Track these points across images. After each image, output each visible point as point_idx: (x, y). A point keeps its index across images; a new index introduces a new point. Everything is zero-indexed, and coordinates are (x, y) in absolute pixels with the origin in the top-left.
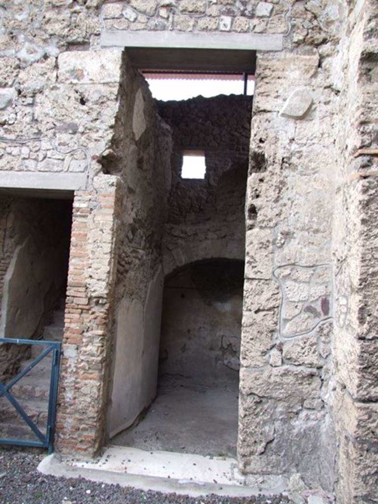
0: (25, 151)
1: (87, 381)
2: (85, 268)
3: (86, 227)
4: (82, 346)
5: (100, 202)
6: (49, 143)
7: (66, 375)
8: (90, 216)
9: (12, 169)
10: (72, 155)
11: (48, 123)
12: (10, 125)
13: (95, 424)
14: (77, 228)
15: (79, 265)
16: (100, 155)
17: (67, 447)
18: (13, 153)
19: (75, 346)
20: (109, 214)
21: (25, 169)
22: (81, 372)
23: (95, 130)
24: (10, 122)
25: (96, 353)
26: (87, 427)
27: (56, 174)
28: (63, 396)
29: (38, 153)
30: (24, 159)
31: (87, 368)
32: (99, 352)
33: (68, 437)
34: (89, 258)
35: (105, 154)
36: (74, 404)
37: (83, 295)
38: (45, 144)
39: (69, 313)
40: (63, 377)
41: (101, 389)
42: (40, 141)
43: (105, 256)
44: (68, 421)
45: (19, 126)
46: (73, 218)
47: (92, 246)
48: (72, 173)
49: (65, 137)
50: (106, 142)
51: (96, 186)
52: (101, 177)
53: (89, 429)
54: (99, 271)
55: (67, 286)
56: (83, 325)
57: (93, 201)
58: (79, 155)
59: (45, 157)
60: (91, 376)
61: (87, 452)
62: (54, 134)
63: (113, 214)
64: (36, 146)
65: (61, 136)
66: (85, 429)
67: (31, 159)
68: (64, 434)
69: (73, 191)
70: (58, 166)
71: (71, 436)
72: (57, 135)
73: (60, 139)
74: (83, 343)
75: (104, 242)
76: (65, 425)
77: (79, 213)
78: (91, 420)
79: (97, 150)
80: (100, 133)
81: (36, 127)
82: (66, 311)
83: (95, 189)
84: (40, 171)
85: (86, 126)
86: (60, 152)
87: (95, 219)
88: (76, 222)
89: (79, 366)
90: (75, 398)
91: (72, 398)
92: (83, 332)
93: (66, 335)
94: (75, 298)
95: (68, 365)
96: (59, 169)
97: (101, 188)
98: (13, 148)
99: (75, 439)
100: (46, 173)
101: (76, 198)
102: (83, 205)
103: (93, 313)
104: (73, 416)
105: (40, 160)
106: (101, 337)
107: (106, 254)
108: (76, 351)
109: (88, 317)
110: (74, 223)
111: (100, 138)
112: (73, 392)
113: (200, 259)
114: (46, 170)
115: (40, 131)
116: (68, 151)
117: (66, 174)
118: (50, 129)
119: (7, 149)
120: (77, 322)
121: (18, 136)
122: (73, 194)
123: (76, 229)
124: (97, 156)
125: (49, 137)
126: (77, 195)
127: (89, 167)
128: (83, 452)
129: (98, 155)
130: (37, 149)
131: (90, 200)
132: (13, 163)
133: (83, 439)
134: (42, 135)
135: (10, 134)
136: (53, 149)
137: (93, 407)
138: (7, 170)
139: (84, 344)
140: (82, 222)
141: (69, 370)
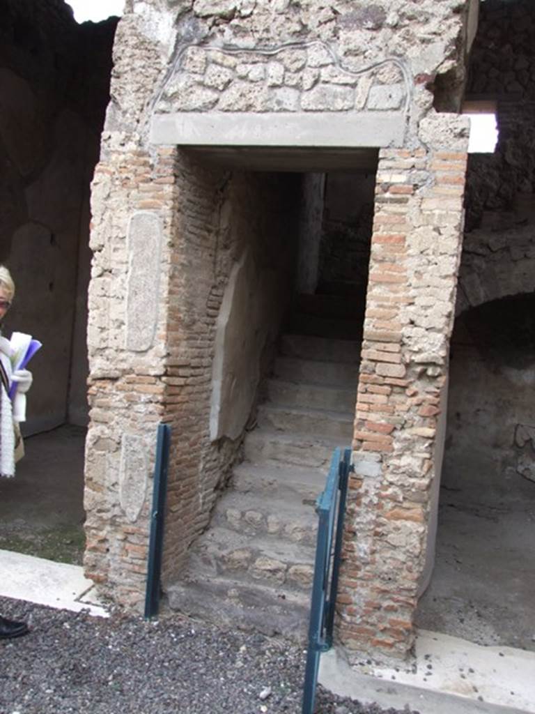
0: (275, 70)
1: (399, 523)
2: (401, 305)
3: (404, 223)
4: (391, 457)
5: (434, 172)
6: (324, 51)
7: (357, 509)
8: (413, 201)
9: (249, 108)
10: (373, 74)
11: (322, 8)
12: (244, 18)
13: (412, 601)
14: (385, 224)
15: (387, 299)
16: (434, 71)
17: (356, 638)
18: (251, 76)
19: (376, 456)
20: (452, 196)
21: (276, 108)
22: (389, 505)
23: (422, 19)
24: (244, 12)
25: (418, 470)
26: (396, 605)
27: (341, 114)
28: (352, 546)
29: (301, 74)
30: (274, 86)
31: (401, 499)
32: (425, 469)
33: (359, 621)
34: (410, 285)
35: (443, 70)
36: (373, 562)
37: (396, 358)
38: (315, 55)
39: (366, 392)
40: (353, 512)
41: (425, 539)
42: (305, 48)
43: (445, 282)
44: (358, 594)
45: (263, 18)
46: (376, 204)
47: (416, 261)
48: (374, 114)
49: (358, 37)
50: (446, 42)
51: (426, 138)
52: (435, 118)
53: (399, 610)
54: (429, 311)
55: (362, 340)
56: (395, 417)
57: (419, 170)
58: (387, 73)
59: (316, 82)
60: (408, 513)
61: (393, 649)
62: (335, 32)
63: (462, 196)
64: (297, 60)
65: (349, 34)
66: (391, 609)
67: (287, 86)
68: (352, 614)
69: (377, 150)
70: (344, 99)
71: (364, 618)
72: (341, 33)
73: (347, 42)
74: (393, 450)
75: (441, 254)
76: (354, 599)
77: (388, 195)
78: (405, 593)
79: (427, 61)
80: (433, 25)
81: (296, 18)
82: (360, 387)
83: (425, 144)
84: (306, 111)
85: (403, 10)
86: (347, 69)
87: (422, 207)
88: (382, 214)
89: (384, 493)
90: (373, 552)
91: (368, 551)
92: (395, 429)
93: (357, 433)
94: (379, 364)
95: (362, 491)
96: (347, 104)
97: (438, 141)
98: (250, 67)
99: (372, 625)
100: (319, 114)
101: (381, 164)
102: (399, 179)
103: (414, 395)
104: (370, 583)
105: (306, 87)
106: (430, 441)
107: (446, 277)
108: (378, 465)
109: (403, 403)
110: (377, 215)
111: (430, 37)
112: (370, 541)
113: (512, 294)
114: (320, 107)
115: (304, 26)
116: (365, 67)
117: (361, 115)
118: (325, 23)
119: (238, 68)
120: (382, 411)
121: (260, 40)
122: (378, 154)
123: (382, 228)
124: (426, 75)
125: (324, 38)
126: (383, 158)
127: (409, 97)
128: (386, 650)
129: (427, 71)
130: (299, 65)
131: (413, 167)
132: (251, 95)
133: (388, 626)
134: (309, 36)
135: (243, 37)
136: (333, 64)
137: (410, 570)
138: (239, 110)
139: (395, 453)
140: (395, 214)
141: (365, 500)
